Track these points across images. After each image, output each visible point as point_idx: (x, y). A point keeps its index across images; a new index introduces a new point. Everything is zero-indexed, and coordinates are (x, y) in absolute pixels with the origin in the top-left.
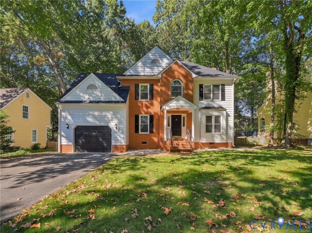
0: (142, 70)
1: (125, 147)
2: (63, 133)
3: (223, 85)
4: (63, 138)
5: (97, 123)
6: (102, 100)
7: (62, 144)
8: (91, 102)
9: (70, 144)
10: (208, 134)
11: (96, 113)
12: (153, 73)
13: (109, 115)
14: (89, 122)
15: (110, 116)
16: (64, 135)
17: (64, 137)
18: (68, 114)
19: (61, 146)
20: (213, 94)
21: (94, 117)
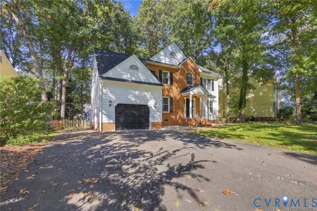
0: (164, 58)
1: (161, 124)
2: (103, 111)
3: (213, 80)
4: (104, 116)
5: (138, 102)
6: (143, 81)
7: (103, 122)
8: (133, 81)
9: (111, 121)
11: (137, 93)
12: (171, 63)
13: (148, 95)
14: (130, 100)
15: (149, 97)
16: (105, 113)
17: (105, 114)
18: (109, 91)
20: (208, 85)
21: (135, 96)
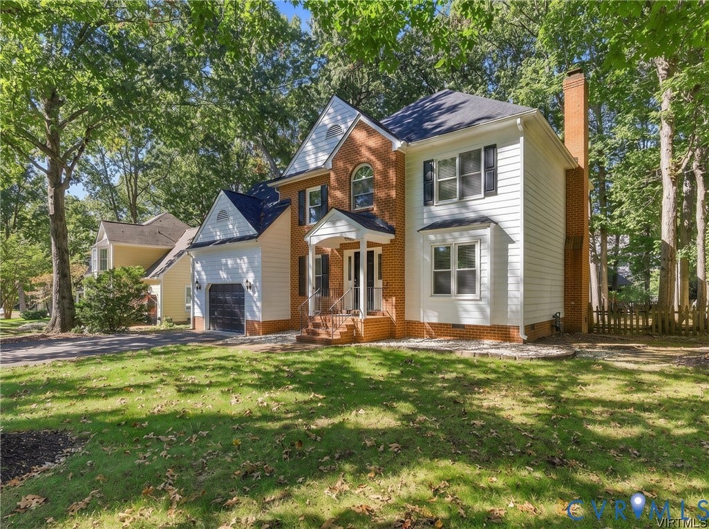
1: (261, 325)
2: (196, 299)
5: (230, 280)
6: (235, 235)
7: (195, 315)
10: (441, 299)
11: (229, 262)
13: (243, 263)
14: (221, 276)
15: (244, 266)
17: (197, 304)
18: (200, 265)
19: (194, 318)
21: (227, 268)
